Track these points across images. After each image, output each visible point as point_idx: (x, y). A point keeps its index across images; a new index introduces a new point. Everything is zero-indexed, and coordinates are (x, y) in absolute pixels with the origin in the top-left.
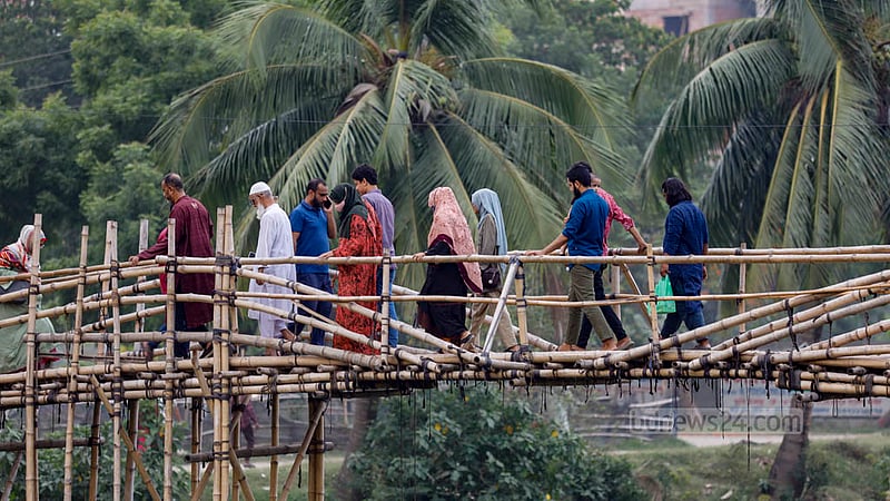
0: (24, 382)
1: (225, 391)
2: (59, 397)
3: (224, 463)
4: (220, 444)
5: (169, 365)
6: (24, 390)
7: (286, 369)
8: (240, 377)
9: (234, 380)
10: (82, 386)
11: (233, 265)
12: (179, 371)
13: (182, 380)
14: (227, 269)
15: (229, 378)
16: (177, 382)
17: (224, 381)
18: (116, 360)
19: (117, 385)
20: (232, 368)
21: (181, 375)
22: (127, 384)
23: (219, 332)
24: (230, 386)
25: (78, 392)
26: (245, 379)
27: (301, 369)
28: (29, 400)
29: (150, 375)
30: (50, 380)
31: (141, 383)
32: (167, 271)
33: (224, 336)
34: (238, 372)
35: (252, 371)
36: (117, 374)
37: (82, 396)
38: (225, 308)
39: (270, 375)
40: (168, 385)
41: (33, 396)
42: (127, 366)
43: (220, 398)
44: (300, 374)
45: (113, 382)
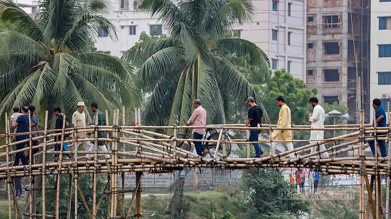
0: (42, 167)
1: (116, 171)
2: (54, 173)
3: (116, 195)
4: (114, 188)
5: (96, 162)
6: (41, 170)
7: (138, 163)
8: (121, 166)
9: (119, 167)
10: (63, 169)
11: (119, 129)
12: (99, 164)
13: (99, 167)
14: (117, 130)
15: (117, 166)
16: (98, 168)
17: (116, 167)
18: (76, 160)
19: (76, 168)
20: (118, 163)
21: (100, 165)
22: (79, 168)
23: (114, 151)
24: (118, 169)
25: (61, 171)
26: (123, 167)
27: (143, 164)
28: (44, 173)
29: (88, 165)
30: (51, 167)
31: (85, 168)
32: (95, 131)
33: (116, 152)
34: (121, 165)
35: (126, 164)
36: (76, 165)
37: (62, 172)
38: (116, 143)
39: (132, 165)
40: (95, 169)
41: (45, 172)
42: (79, 162)
43: (114, 173)
44: (143, 165)
45: (74, 167)
